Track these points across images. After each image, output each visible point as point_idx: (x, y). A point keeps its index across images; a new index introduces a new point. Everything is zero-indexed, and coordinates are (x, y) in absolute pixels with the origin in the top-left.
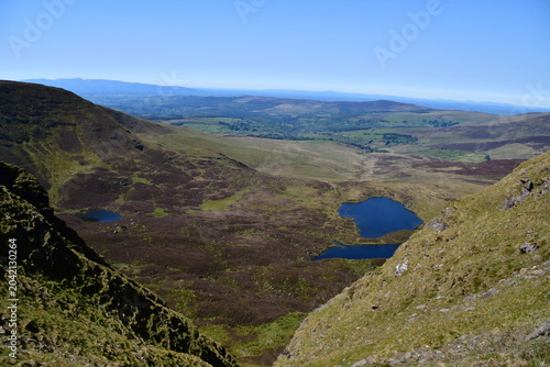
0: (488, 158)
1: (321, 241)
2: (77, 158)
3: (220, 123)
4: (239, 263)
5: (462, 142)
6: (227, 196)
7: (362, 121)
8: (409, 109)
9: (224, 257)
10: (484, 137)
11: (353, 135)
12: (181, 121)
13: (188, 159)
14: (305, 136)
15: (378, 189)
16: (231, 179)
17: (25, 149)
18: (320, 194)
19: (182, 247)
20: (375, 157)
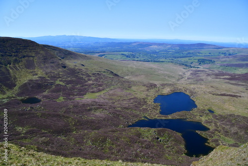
1: (137, 116)
2: (32, 72)
3: (122, 54)
4: (82, 129)
5: (237, 63)
6: (100, 91)
7: (189, 53)
9: (75, 125)
11: (183, 60)
12: (104, 53)
13: (87, 72)
14: (161, 60)
15: (180, 88)
16: (106, 82)
17: (8, 68)
18: (148, 90)
19: (55, 119)
20: (191, 70)
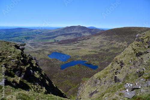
0: (55, 40)
7: (15, 34)
8: (27, 30)
10: (51, 35)
